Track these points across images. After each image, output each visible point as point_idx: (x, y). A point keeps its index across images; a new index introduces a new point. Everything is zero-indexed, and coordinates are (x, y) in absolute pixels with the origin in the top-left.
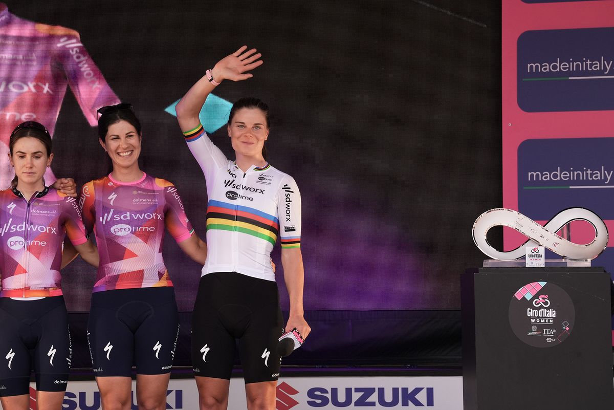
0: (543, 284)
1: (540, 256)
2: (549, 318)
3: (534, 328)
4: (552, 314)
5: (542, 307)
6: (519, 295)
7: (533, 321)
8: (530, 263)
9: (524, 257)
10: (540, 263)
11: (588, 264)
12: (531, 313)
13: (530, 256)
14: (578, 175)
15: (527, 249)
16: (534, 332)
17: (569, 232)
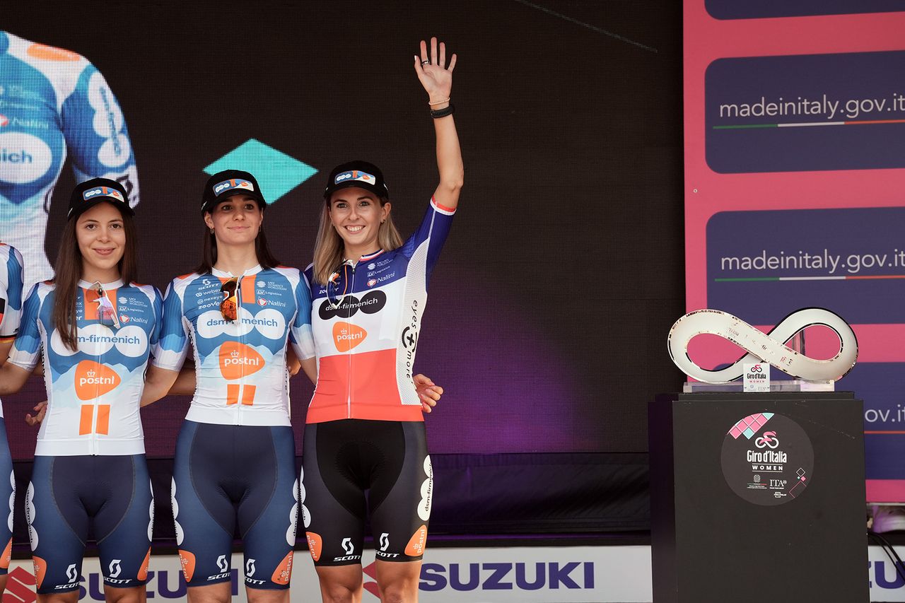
0: (769, 416)
1: (763, 377)
2: (778, 464)
3: (757, 478)
4: (782, 458)
5: (767, 448)
6: (735, 432)
7: (755, 468)
8: (749, 386)
9: (740, 378)
10: (764, 386)
11: (830, 387)
12: (752, 457)
13: (749, 377)
14: (791, 261)
15: (745, 367)
16: (756, 484)
17: (803, 342)
